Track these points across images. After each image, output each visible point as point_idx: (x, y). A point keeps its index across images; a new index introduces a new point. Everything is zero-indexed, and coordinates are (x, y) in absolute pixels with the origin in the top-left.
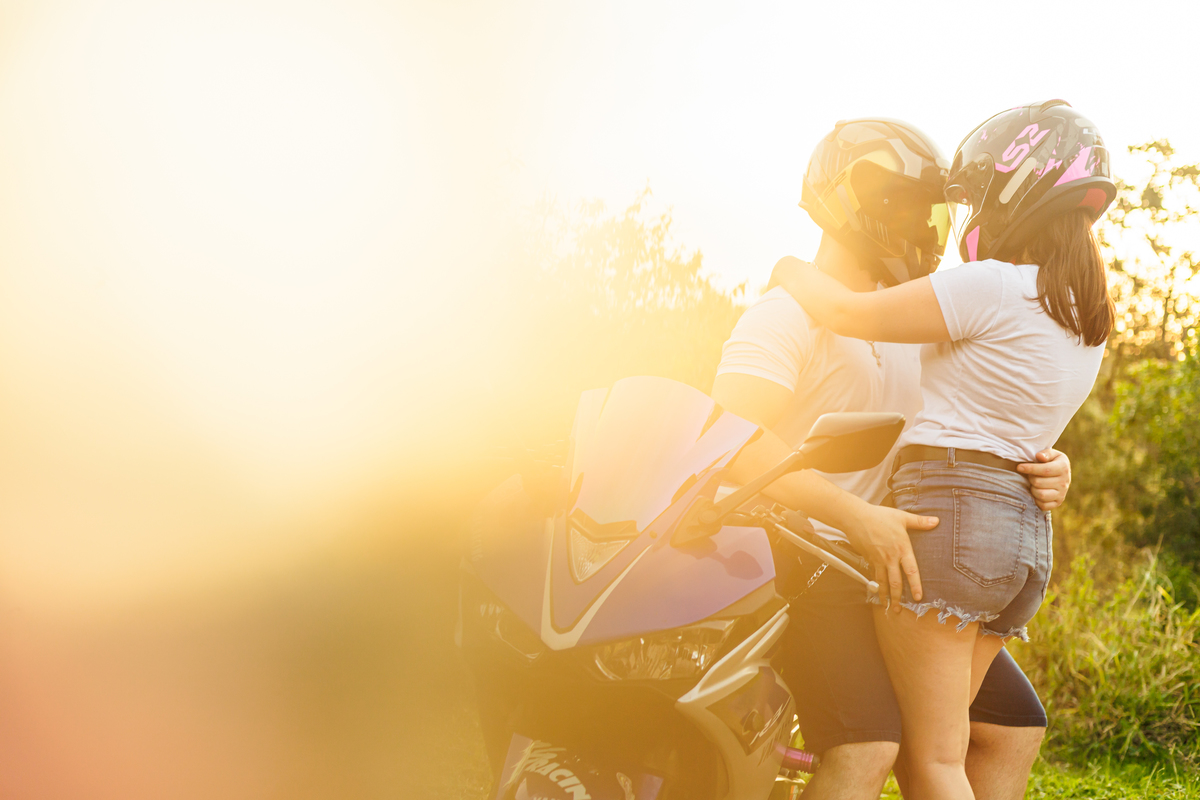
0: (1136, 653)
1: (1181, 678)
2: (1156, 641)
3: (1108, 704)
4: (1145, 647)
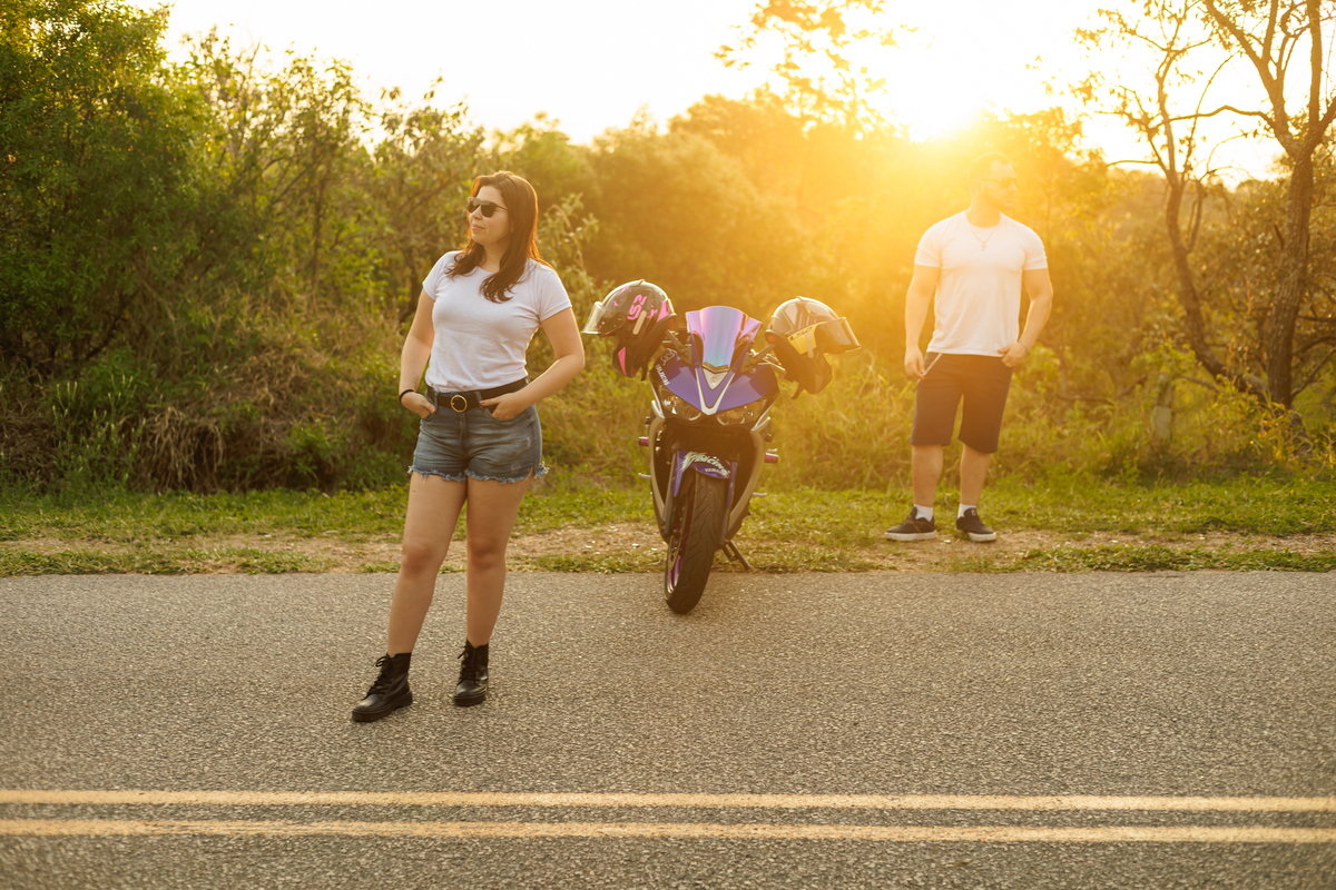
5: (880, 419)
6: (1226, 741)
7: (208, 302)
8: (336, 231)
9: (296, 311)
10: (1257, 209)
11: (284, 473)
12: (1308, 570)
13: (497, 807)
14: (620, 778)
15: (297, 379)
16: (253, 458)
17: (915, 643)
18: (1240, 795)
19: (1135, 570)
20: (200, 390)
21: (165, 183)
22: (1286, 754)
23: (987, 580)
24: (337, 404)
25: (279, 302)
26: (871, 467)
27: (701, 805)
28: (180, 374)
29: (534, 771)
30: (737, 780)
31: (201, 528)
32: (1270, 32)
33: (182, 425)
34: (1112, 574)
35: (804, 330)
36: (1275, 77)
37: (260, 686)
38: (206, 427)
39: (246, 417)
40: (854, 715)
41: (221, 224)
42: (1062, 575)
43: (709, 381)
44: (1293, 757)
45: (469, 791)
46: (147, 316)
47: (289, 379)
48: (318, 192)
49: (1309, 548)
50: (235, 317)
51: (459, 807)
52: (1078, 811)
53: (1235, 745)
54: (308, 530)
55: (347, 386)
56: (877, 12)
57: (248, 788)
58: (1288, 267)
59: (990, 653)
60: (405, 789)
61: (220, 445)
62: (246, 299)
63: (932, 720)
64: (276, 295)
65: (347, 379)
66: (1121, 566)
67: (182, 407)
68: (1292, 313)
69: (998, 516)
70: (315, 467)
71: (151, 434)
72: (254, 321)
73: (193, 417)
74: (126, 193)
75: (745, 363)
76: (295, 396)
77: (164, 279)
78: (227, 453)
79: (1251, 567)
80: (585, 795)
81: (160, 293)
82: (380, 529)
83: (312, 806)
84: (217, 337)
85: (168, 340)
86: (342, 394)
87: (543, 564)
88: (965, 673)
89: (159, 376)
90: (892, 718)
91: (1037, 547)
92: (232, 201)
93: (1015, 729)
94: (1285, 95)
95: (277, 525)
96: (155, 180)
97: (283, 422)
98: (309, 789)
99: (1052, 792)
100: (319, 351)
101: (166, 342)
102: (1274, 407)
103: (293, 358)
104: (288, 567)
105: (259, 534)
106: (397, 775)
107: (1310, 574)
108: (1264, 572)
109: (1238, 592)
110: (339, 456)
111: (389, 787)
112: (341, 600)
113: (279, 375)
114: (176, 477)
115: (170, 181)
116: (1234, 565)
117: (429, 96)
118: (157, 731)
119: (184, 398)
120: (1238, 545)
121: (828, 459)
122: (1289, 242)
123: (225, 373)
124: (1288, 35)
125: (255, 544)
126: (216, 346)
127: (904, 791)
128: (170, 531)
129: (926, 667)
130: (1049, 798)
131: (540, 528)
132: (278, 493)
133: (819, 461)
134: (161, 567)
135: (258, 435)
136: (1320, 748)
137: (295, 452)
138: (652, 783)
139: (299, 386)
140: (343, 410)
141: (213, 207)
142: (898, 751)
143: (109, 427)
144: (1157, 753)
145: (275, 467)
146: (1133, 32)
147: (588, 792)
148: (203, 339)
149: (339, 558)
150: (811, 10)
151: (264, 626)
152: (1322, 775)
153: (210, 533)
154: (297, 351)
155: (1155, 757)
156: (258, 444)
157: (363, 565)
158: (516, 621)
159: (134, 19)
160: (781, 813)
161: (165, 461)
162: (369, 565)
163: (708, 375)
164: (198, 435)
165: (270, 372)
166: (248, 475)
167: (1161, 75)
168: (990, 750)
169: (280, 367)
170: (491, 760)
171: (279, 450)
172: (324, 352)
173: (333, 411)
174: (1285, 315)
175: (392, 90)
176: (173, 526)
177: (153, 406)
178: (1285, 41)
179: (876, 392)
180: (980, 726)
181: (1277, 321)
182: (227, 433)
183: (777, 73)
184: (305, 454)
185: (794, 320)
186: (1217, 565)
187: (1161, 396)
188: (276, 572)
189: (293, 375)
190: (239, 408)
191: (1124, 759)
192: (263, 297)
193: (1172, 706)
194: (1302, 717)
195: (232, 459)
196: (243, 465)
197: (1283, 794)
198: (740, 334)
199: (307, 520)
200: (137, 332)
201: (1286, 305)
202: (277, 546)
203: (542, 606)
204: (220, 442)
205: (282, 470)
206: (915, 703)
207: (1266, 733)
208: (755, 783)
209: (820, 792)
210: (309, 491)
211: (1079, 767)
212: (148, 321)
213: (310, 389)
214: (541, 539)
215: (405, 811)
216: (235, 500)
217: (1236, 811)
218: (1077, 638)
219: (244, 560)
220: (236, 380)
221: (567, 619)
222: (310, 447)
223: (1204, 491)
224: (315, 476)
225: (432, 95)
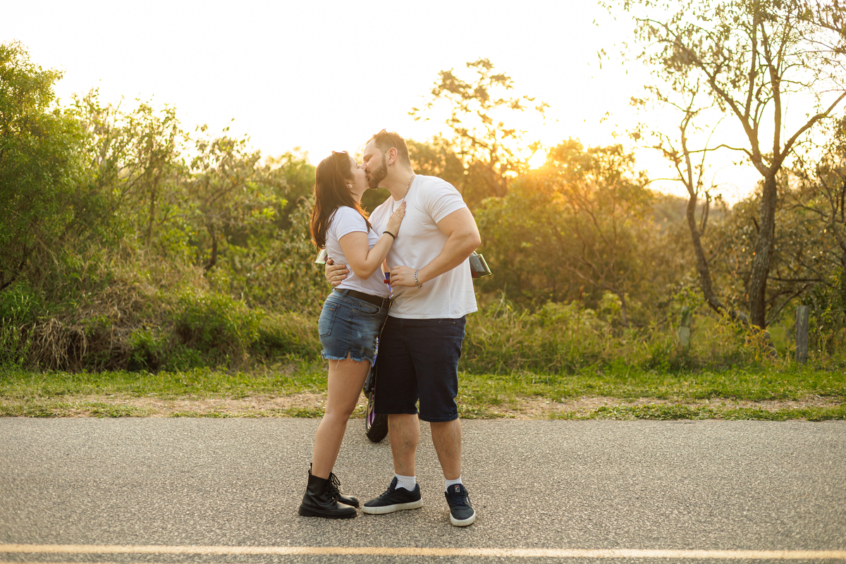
0: (499, 334)
1: (518, 343)
2: (507, 328)
3: (490, 355)
4: (503, 330)
5: (508, 333)
6: (720, 518)
7: (80, 252)
8: (165, 212)
9: (137, 260)
10: (743, 211)
11: (126, 361)
12: (772, 420)
13: (251, 555)
14: (332, 538)
15: (136, 302)
16: (106, 351)
17: (525, 460)
18: (728, 549)
19: (665, 419)
20: (73, 308)
21: (53, 176)
22: (757, 525)
23: (571, 424)
24: (162, 319)
25: (126, 255)
26: (502, 363)
27: (383, 554)
28: (61, 298)
29: (276, 534)
30: (407, 540)
31: (69, 391)
32: (749, 100)
33: (60, 330)
34: (650, 421)
36: (753, 128)
37: (100, 483)
38: (76, 332)
39: (102, 325)
40: (484, 501)
41: (89, 204)
42: (619, 422)
44: (762, 527)
45: (233, 545)
46: (40, 261)
47: (131, 302)
48: (153, 186)
49: (774, 407)
50: (97, 262)
51: (226, 555)
52: (625, 558)
53: (726, 520)
54: (139, 393)
55: (168, 307)
56: (509, 88)
57: (88, 543)
58: (762, 244)
59: (572, 466)
60: (190, 544)
61: (85, 344)
62: (104, 251)
63: (533, 504)
64: (124, 249)
65: (169, 303)
66: (656, 417)
67: (61, 319)
68: (765, 273)
69: (580, 388)
70: (146, 358)
71: (40, 336)
72: (109, 265)
73: (68, 325)
74: (28, 182)
76: (135, 313)
77: (52, 238)
78: (89, 348)
79: (737, 418)
80: (308, 548)
81: (49, 247)
82: (185, 392)
83: (129, 554)
84: (85, 274)
85: (53, 277)
86: (165, 312)
87: (289, 413)
88: (556, 478)
89: (46, 299)
90: (509, 504)
91: (604, 406)
92: (97, 190)
93: (586, 510)
94: (759, 138)
95: (119, 390)
96: (47, 175)
97: (126, 330)
98: (128, 544)
99: (609, 547)
100: (151, 285)
101: (52, 278)
102: (754, 328)
103: (134, 289)
104: (124, 413)
105: (106, 395)
106: (187, 535)
107: (774, 422)
108: (746, 420)
109: (729, 432)
110: (162, 351)
111: (181, 543)
112: (157, 433)
113: (125, 299)
114: (56, 364)
115: (57, 176)
116: (727, 416)
117: (226, 129)
118: (30, 509)
119: (62, 313)
120: (730, 405)
121: (475, 357)
122: (762, 228)
123: (89, 298)
124: (760, 102)
125: (103, 399)
126: (84, 280)
127: (514, 546)
128: (48, 393)
129: (531, 474)
130: (607, 550)
131: (288, 393)
132: (121, 373)
133: (469, 358)
134: (41, 413)
135: (110, 337)
136: (779, 522)
137: (133, 348)
138: (352, 541)
139: (137, 307)
140: (165, 322)
141: (85, 192)
142: (511, 523)
143: (12, 329)
144: (676, 525)
145: (120, 358)
146: (666, 100)
147: (310, 546)
148: (75, 275)
149: (157, 409)
150: (468, 86)
151: (105, 448)
152: (780, 538)
153: (75, 394)
154: (137, 284)
155: (675, 527)
156: (110, 343)
157: (173, 413)
158: (269, 446)
159: (36, 73)
160: (434, 559)
161: (49, 353)
162: (176, 412)
164: (71, 336)
165: (119, 297)
166: (103, 363)
167: (683, 127)
168: (570, 522)
169: (126, 294)
170: (249, 527)
171: (123, 346)
172: (154, 285)
173: (159, 323)
174: (761, 274)
175: (203, 126)
176: (51, 390)
177: (42, 318)
178: (758, 105)
179: (505, 316)
180: (564, 508)
181: (755, 278)
182: (89, 335)
183: (447, 124)
184: (140, 349)
186: (716, 416)
187: (684, 320)
188: (115, 417)
189: (133, 300)
190: (98, 319)
191: (655, 528)
192: (116, 251)
193: (686, 497)
194: (768, 504)
195: (92, 352)
196: (99, 356)
197: (755, 549)
199: (138, 387)
200: (34, 272)
201: (761, 267)
202: (118, 402)
203: (286, 437)
204: (84, 341)
205: (125, 360)
206: (523, 495)
207: (745, 513)
208: (419, 541)
209: (461, 546)
210: (141, 371)
211: (627, 532)
212: (41, 264)
213: (144, 308)
214: (289, 399)
215: (190, 557)
216: (93, 376)
217: (725, 559)
218: (627, 458)
219: (96, 409)
220: (97, 302)
221: (302, 445)
222: (143, 345)
223: (710, 376)
224: (146, 363)
225: (228, 129)
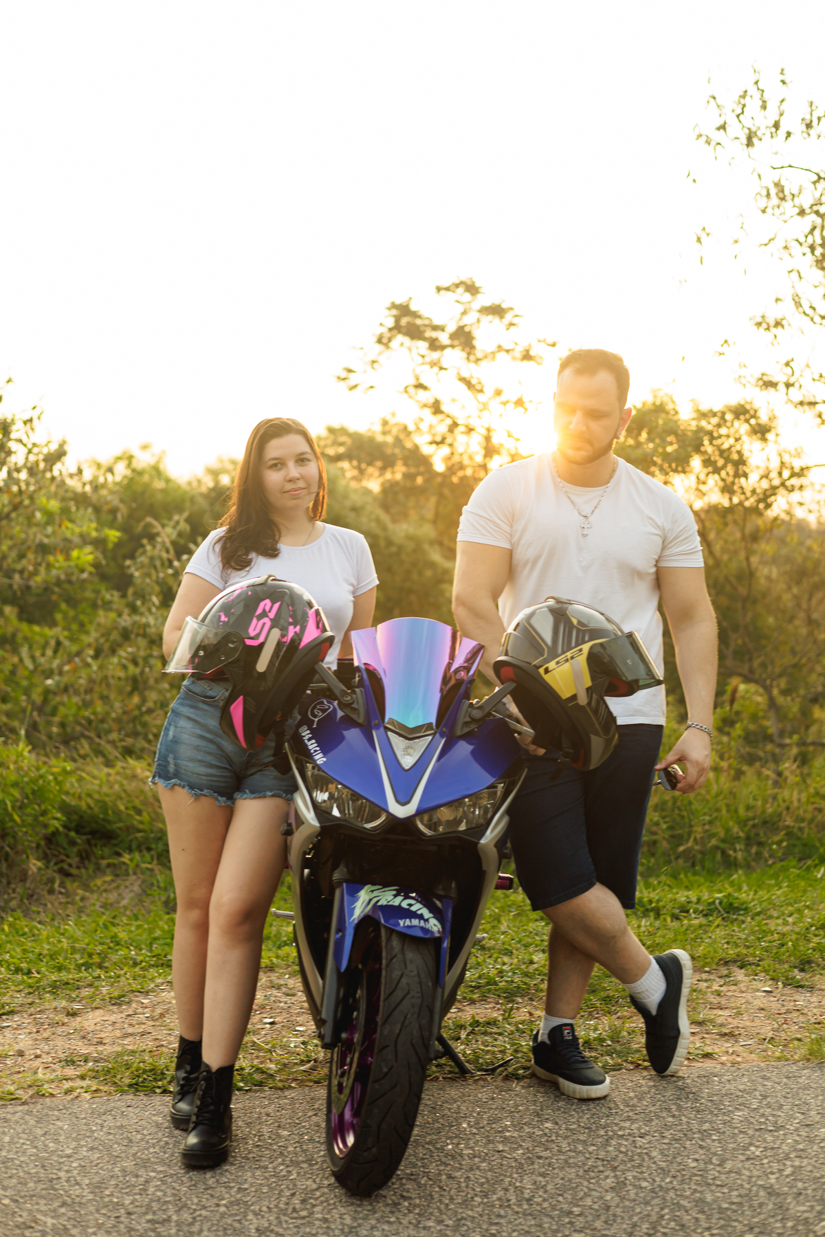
35: (569, 654)
43: (399, 753)
75: (462, 717)
163: (397, 742)
185: (547, 636)
198: (449, 665)
